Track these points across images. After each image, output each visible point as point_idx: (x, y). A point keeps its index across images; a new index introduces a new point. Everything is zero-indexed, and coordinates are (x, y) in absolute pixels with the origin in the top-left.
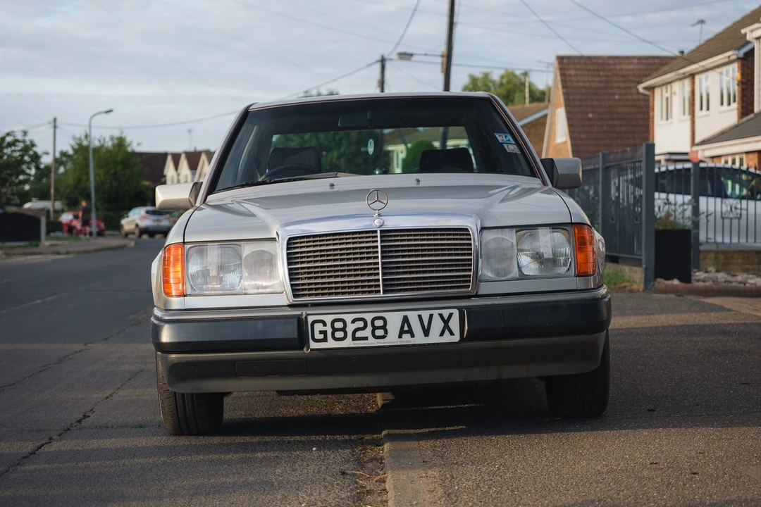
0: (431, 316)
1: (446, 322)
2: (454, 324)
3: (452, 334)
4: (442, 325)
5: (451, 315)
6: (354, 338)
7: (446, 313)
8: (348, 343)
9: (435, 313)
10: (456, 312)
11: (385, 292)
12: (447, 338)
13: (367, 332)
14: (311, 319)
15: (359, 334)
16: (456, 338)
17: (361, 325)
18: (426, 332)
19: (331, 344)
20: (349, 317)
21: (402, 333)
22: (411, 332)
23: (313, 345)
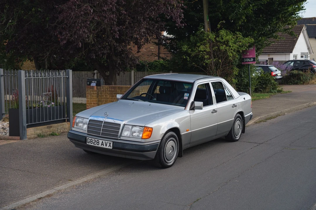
0: (107, 142)
1: (110, 144)
2: (111, 145)
3: (111, 147)
4: (109, 145)
5: (111, 143)
6: (94, 144)
7: (110, 142)
8: (92, 145)
9: (108, 142)
10: (112, 142)
11: (101, 135)
12: (110, 148)
13: (96, 143)
14: (87, 138)
15: (95, 143)
16: (111, 148)
17: (95, 141)
18: (106, 146)
19: (90, 144)
20: (93, 139)
21: (102, 145)
22: (103, 145)
23: (87, 143)
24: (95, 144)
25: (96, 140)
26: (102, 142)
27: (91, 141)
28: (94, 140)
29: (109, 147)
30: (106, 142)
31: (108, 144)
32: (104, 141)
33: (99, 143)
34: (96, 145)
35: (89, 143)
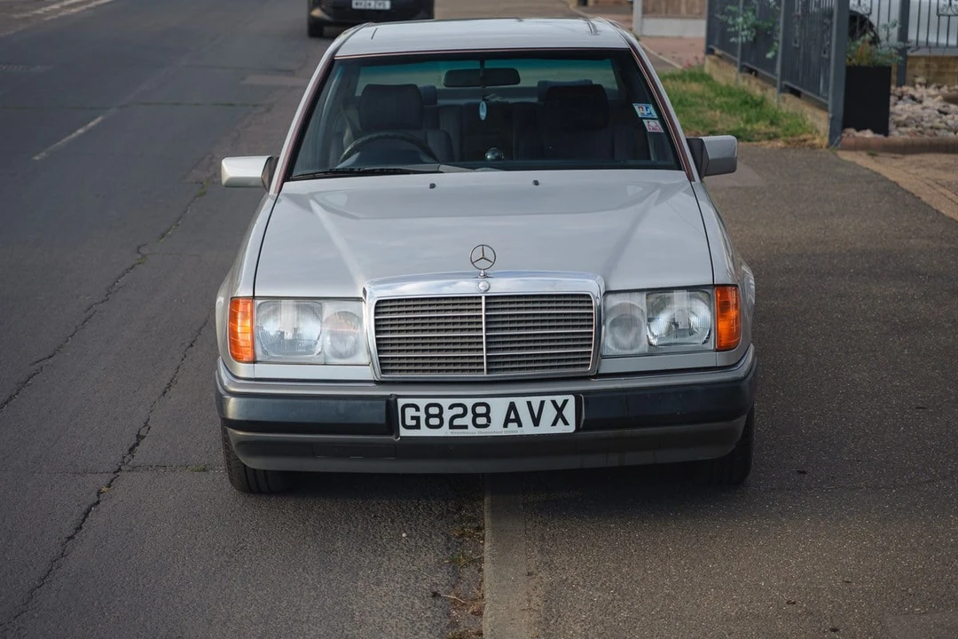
0: (542, 403)
1: (560, 410)
2: (570, 412)
3: (566, 423)
4: (555, 413)
5: (565, 402)
6: (452, 426)
7: (559, 399)
8: (445, 431)
9: (548, 399)
10: (571, 399)
11: (489, 371)
12: (560, 428)
13: (467, 420)
14: (401, 402)
15: (457, 422)
16: (571, 428)
17: (460, 411)
18: (536, 422)
19: (424, 432)
20: (445, 403)
21: (507, 421)
22: (518, 421)
23: (404, 432)
24: (465, 427)
25: (469, 403)
26: (512, 407)
27: (429, 416)
28: (451, 407)
29: (554, 424)
30: (536, 401)
31: (549, 413)
32: (521, 403)
33: (487, 415)
34: (473, 431)
35: (417, 427)
